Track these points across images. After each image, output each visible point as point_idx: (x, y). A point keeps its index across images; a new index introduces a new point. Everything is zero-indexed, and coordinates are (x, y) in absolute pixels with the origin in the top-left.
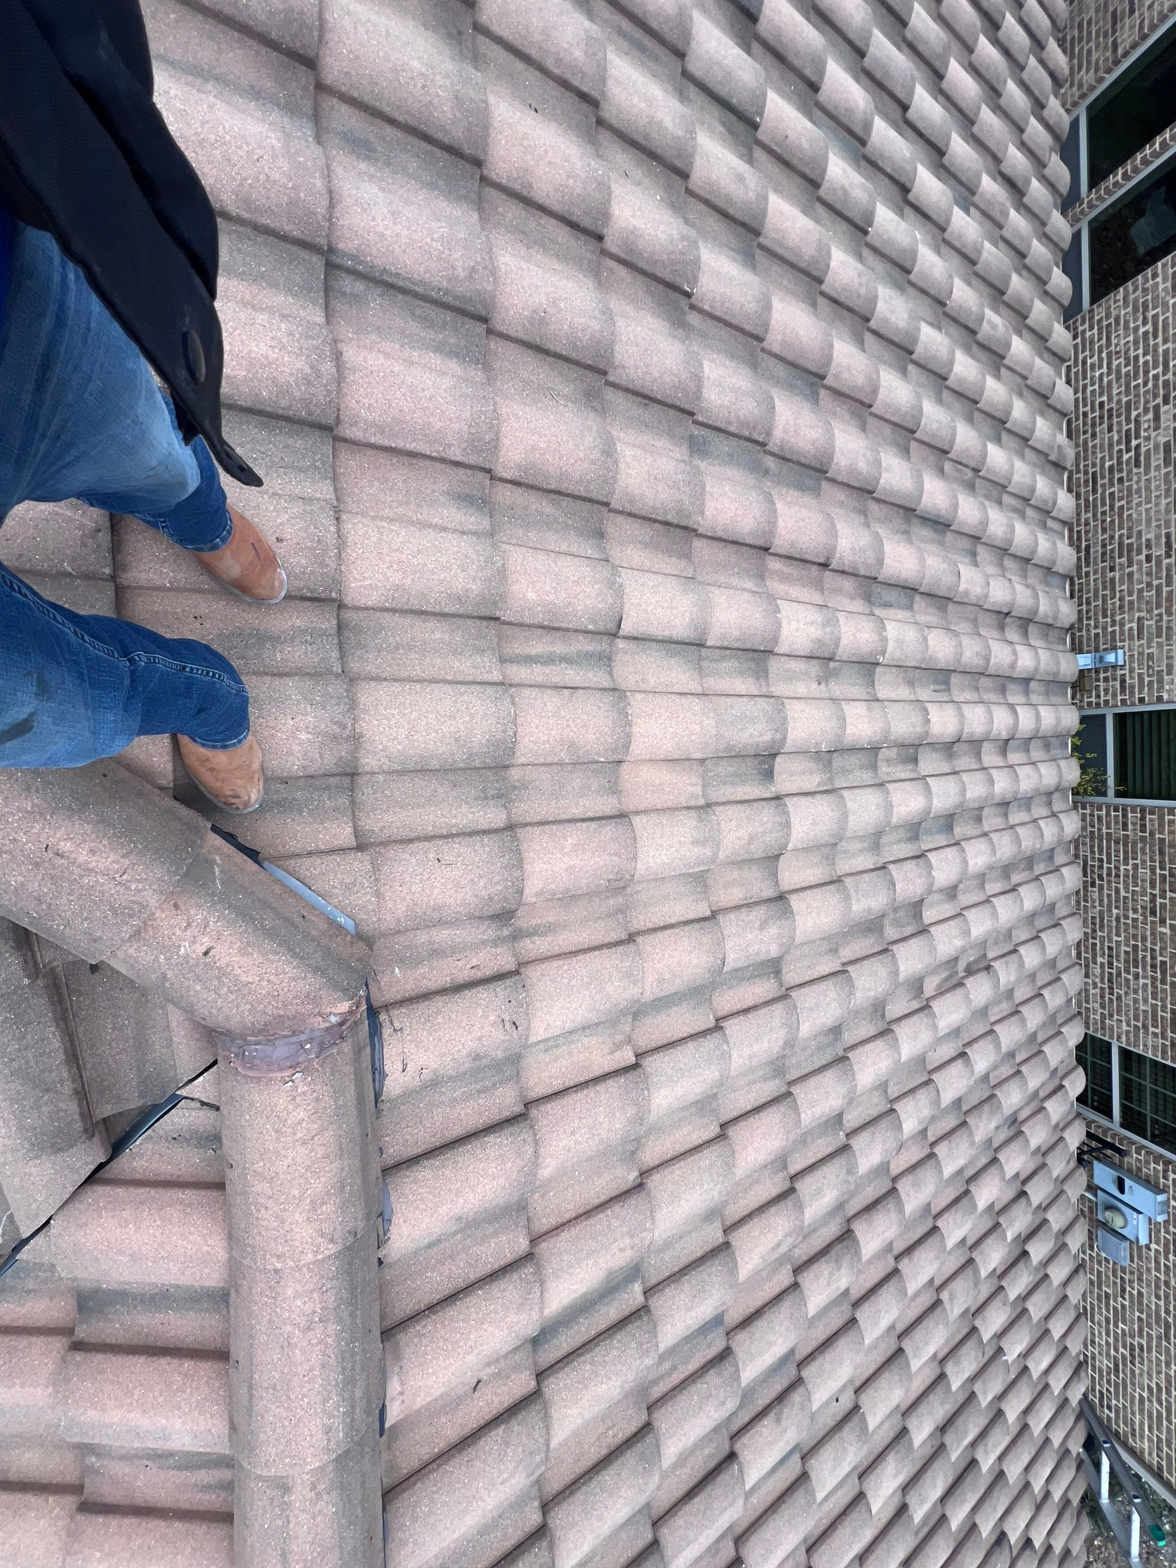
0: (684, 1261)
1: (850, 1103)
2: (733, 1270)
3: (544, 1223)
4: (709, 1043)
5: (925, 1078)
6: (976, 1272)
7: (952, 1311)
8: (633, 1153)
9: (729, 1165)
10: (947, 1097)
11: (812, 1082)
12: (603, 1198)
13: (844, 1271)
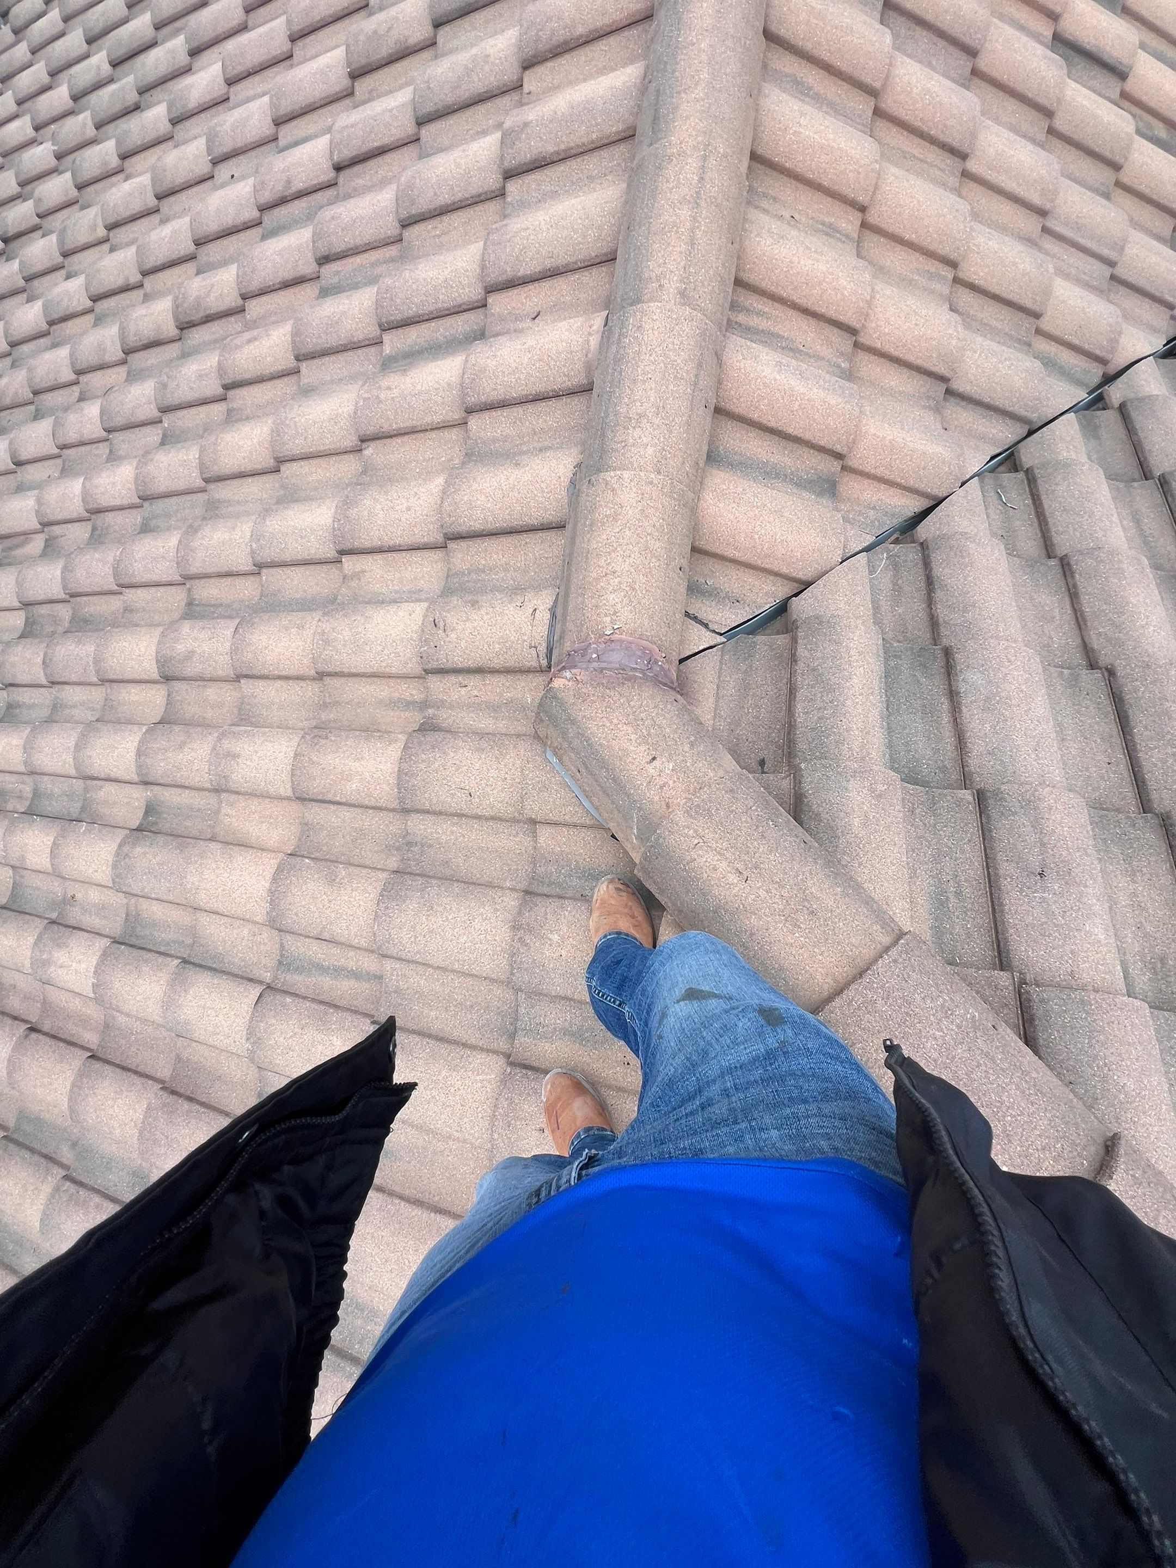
0: (341, 357)
1: (147, 453)
2: (296, 334)
3: (454, 434)
4: (268, 555)
5: (67, 452)
6: (61, 242)
7: (96, 215)
8: (364, 472)
9: (277, 432)
10: (45, 425)
11: (181, 485)
12: (399, 440)
13: (195, 294)
